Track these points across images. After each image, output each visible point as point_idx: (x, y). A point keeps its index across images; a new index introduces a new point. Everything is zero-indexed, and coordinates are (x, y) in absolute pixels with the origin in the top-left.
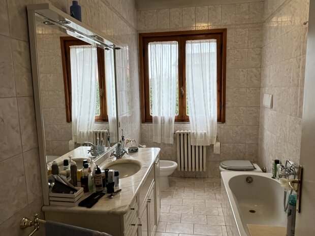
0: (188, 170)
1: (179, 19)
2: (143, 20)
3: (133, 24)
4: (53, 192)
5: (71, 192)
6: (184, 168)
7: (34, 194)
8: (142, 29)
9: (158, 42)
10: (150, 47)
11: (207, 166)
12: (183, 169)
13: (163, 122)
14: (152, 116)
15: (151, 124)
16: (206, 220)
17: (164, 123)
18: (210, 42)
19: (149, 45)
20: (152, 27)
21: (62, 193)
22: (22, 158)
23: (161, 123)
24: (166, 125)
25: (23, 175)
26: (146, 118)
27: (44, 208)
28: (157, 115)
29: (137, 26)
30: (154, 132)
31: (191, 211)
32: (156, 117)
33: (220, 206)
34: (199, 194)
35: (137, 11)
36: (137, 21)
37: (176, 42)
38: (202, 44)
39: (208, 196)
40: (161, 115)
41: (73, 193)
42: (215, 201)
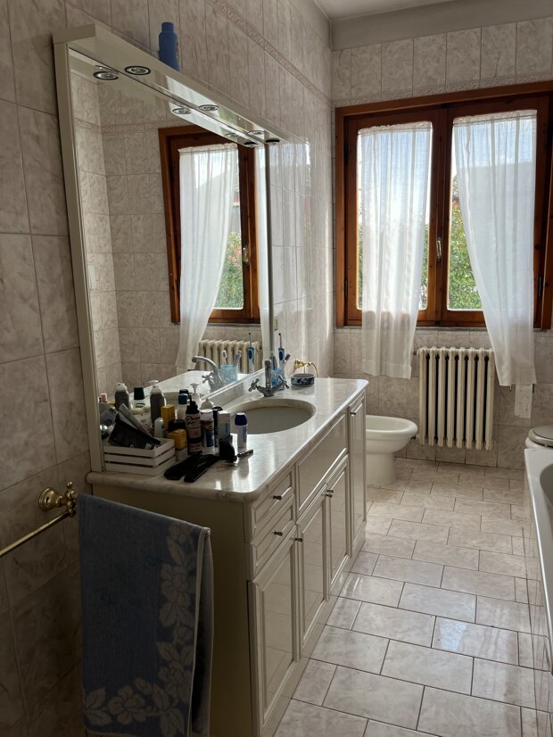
0: (445, 444)
1: (438, 61)
2: (347, 73)
3: (320, 85)
4: (112, 445)
5: (148, 445)
6: (436, 438)
7: (69, 443)
8: (344, 95)
9: (383, 127)
10: (363, 142)
11: (494, 438)
12: (431, 441)
13: (386, 325)
14: (360, 311)
15: (357, 331)
16: (477, 561)
17: (388, 328)
18: (518, 118)
19: (360, 138)
20: (369, 90)
21: (129, 446)
22: (43, 363)
23: (382, 328)
24: (392, 331)
25: (46, 400)
26: (348, 315)
27: (91, 476)
28: (374, 309)
29: (332, 90)
30: (364, 350)
31: (442, 537)
32: (370, 314)
33: (520, 534)
34: (467, 501)
35: (333, 50)
36: (334, 76)
37: (426, 123)
38: (496, 124)
39: (491, 509)
40: (384, 310)
41: (152, 448)
42: (508, 522)
